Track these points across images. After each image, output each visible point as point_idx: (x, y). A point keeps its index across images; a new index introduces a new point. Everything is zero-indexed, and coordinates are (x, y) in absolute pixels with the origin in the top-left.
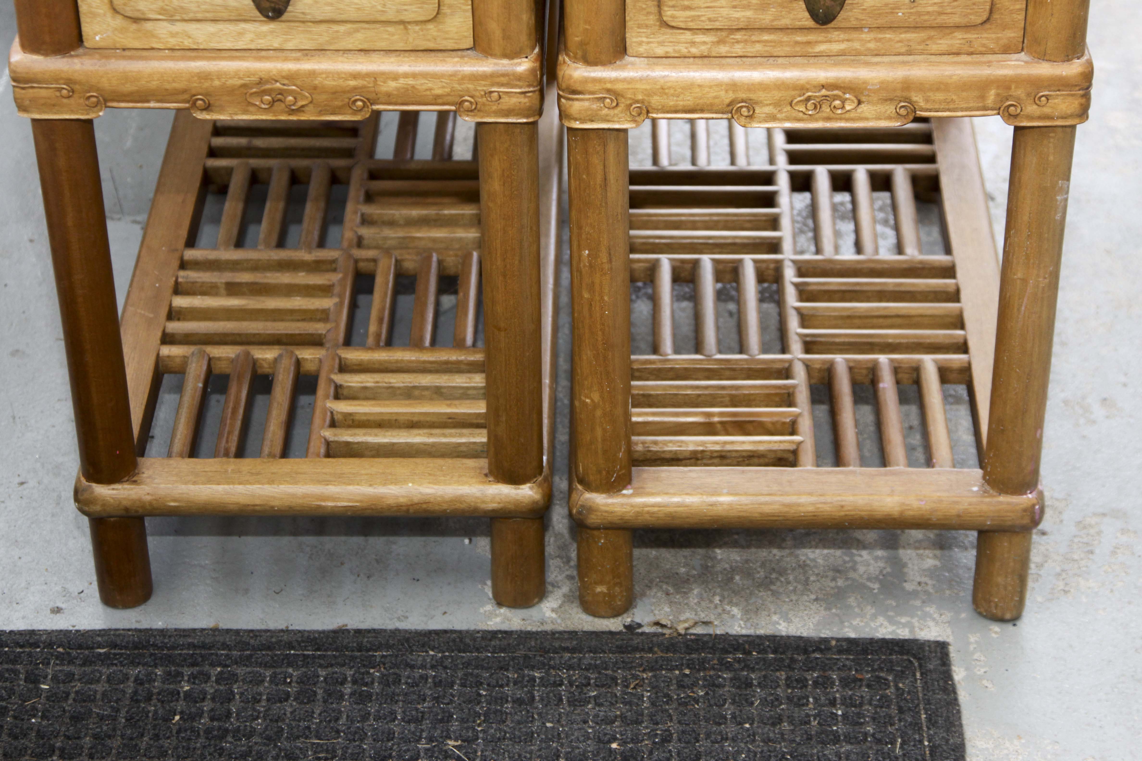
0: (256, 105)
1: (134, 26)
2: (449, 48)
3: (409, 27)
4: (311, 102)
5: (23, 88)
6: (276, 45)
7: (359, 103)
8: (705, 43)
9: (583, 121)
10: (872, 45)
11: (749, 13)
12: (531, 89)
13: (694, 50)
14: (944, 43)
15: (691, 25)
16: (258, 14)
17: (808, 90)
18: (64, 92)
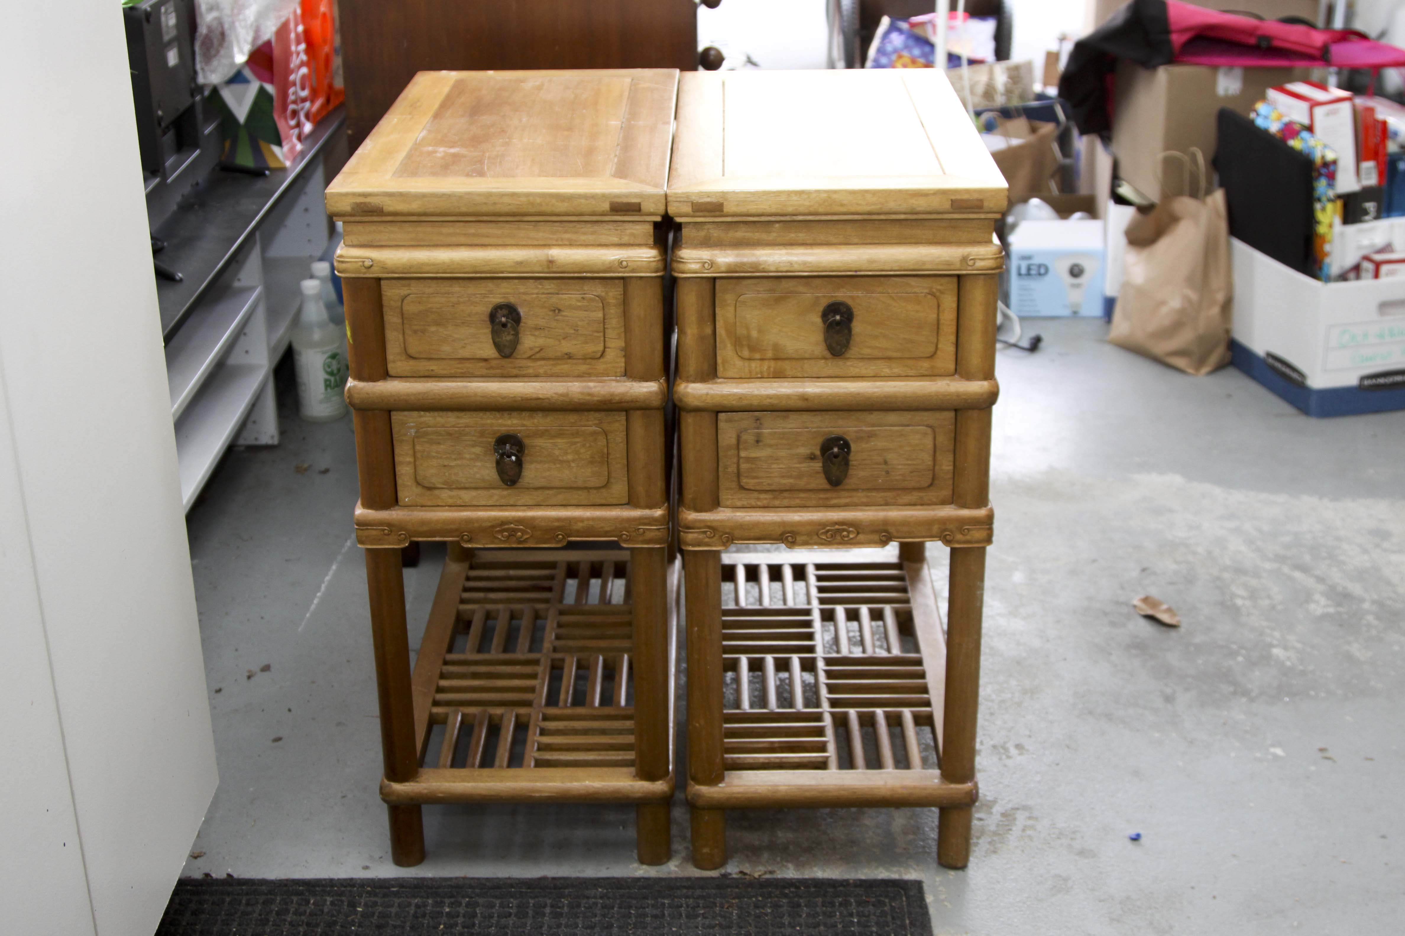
0: (499, 538)
1: (429, 493)
2: (614, 503)
3: (590, 491)
4: (531, 536)
5: (362, 530)
6: (512, 503)
7: (560, 536)
8: (766, 499)
9: (693, 545)
10: (864, 500)
11: (792, 481)
12: (663, 527)
13: (759, 503)
14: (907, 498)
15: (758, 488)
16: (501, 483)
17: (828, 526)
18: (386, 532)
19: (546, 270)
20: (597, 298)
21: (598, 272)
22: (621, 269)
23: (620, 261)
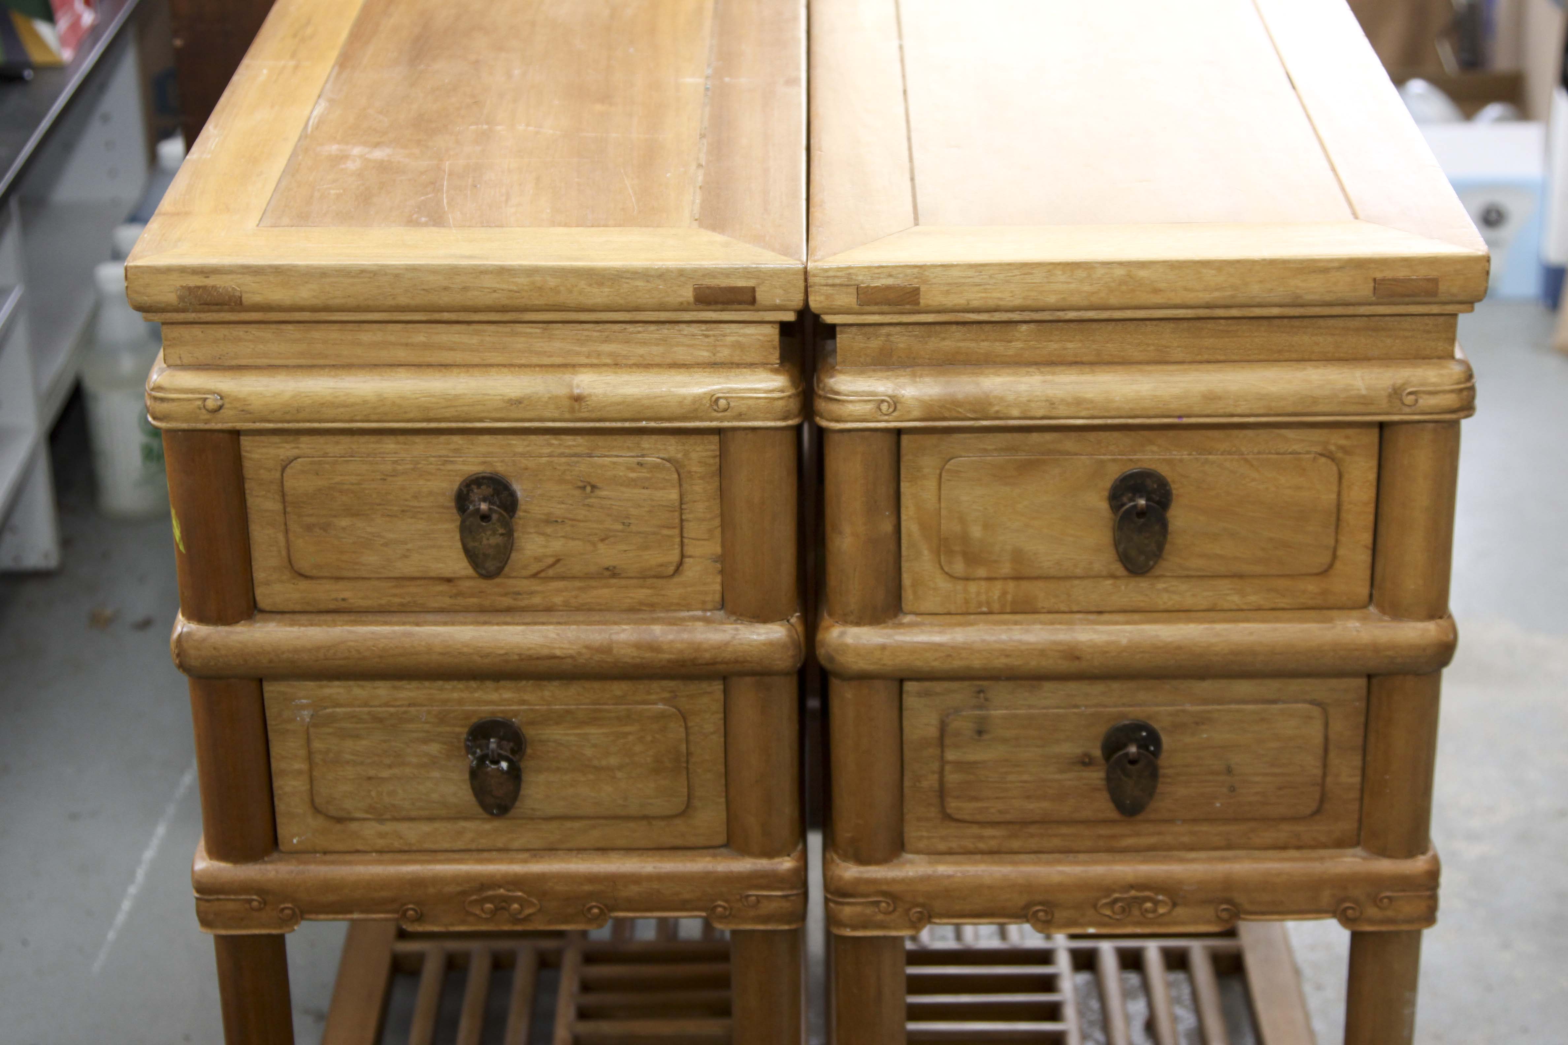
0: (476, 915)
1: (338, 827)
2: (699, 845)
3: (654, 823)
4: (540, 910)
5: (208, 901)
6: (500, 845)
7: (596, 911)
8: (994, 837)
9: (854, 927)
10: (1186, 839)
11: (1046, 805)
12: (795, 892)
13: (982, 846)
14: (1269, 836)
15: (979, 818)
16: (480, 810)
17: (1114, 891)
18: (255, 904)
19: (567, 416)
20: (668, 465)
21: (670, 420)
22: (715, 414)
23: (714, 398)
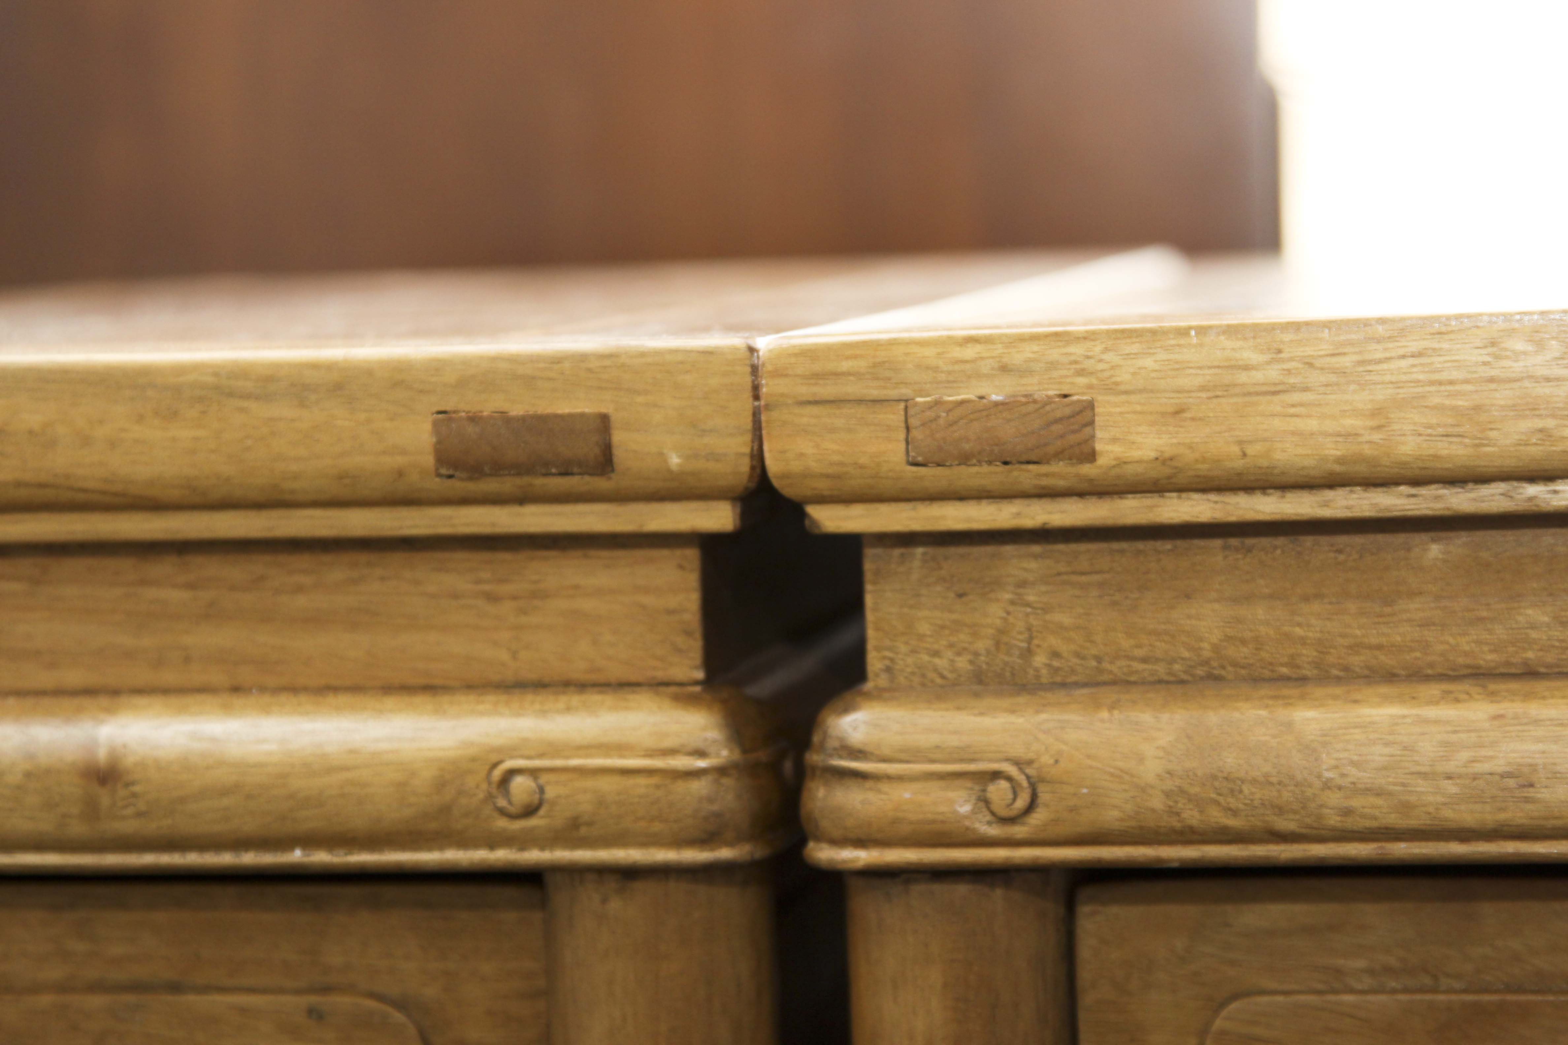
19: (77, 829)
20: (398, 1017)
21: (373, 842)
22: (502, 823)
23: (497, 773)
